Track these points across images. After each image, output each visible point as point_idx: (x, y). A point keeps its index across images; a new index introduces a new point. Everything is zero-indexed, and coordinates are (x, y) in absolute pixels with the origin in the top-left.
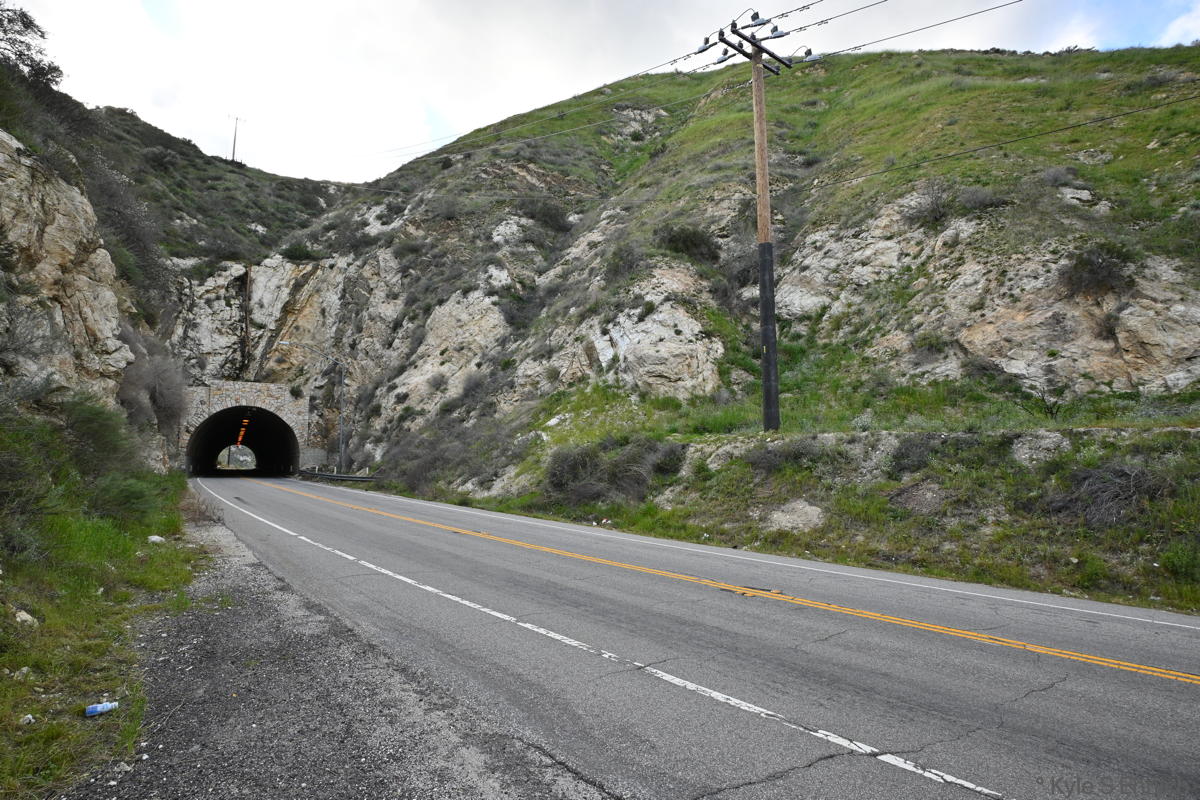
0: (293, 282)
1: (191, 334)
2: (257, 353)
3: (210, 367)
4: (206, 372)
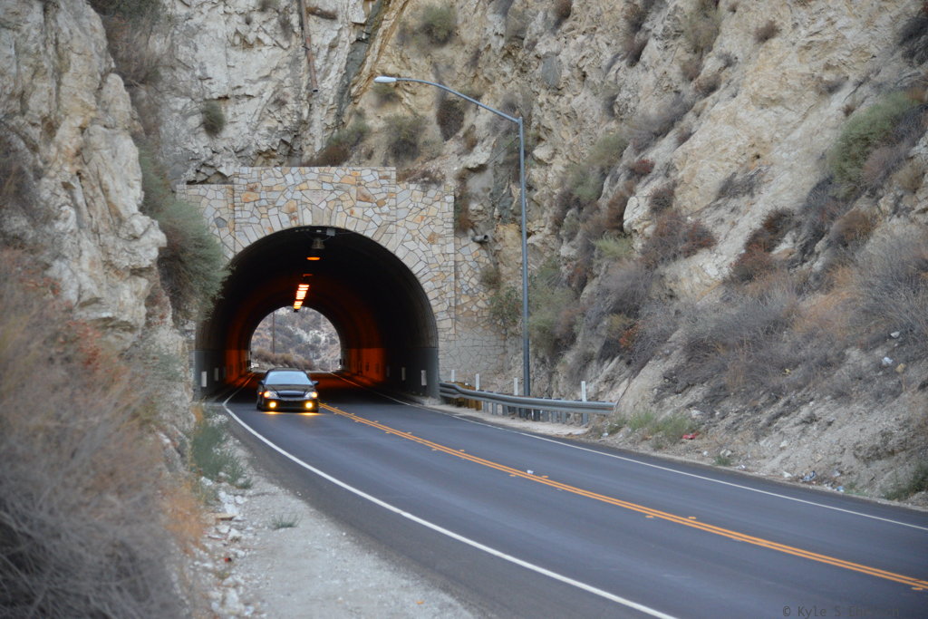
1: (183, 53)
2: (329, 86)
3: (229, 131)
4: (221, 144)
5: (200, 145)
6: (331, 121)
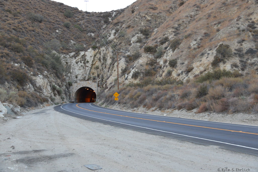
0: (94, 55)
1: (74, 71)
2: (88, 73)
3: (78, 78)
4: (77, 79)
5: (75, 79)
6: (88, 76)
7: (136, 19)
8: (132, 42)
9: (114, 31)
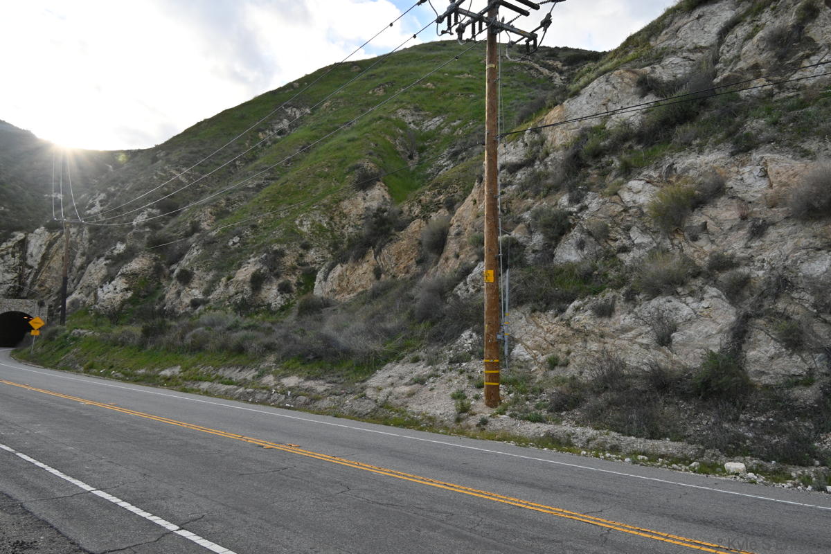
0: (48, 242)
7: (155, 177)
8: (134, 223)
9: (103, 196)
